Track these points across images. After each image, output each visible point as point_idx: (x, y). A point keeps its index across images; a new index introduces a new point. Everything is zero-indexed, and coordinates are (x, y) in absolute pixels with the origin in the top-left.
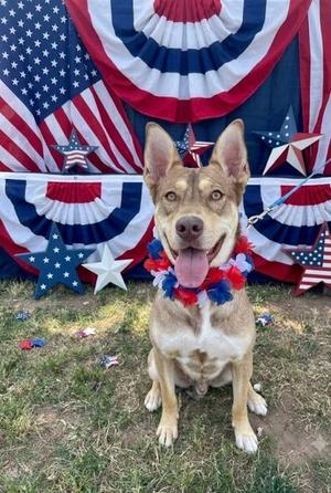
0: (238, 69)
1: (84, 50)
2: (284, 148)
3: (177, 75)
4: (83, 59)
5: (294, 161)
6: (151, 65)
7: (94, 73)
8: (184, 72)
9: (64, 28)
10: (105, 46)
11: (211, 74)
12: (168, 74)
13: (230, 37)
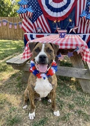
0: (66, 11)
1: (40, 8)
2: (72, 29)
3: (56, 13)
4: (40, 10)
5: (74, 31)
6: (51, 11)
7: (42, 13)
8: (57, 12)
9: (37, 4)
10: (44, 7)
11: (61, 12)
12: (54, 13)
13: (65, 5)
